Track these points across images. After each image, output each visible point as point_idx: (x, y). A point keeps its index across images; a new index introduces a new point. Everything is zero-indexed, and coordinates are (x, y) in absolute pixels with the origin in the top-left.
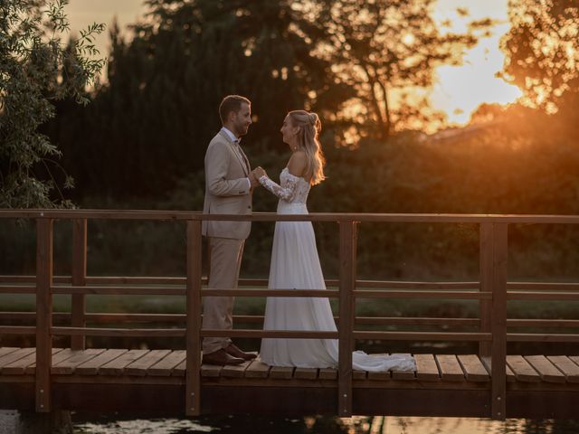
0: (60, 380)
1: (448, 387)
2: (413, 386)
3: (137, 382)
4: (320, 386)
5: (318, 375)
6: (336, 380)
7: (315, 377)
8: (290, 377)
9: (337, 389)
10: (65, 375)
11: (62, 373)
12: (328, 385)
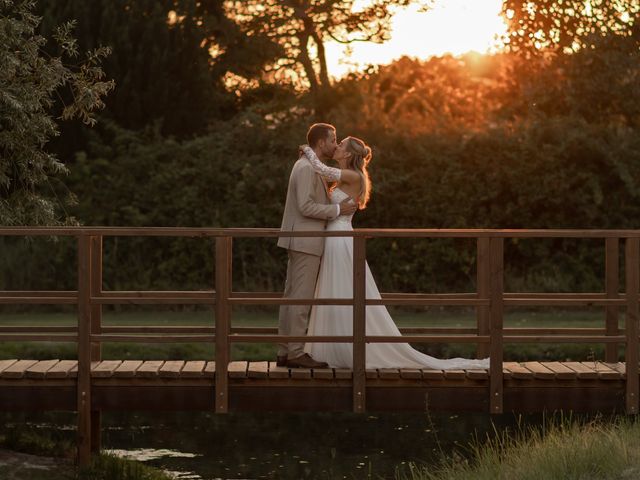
0: (99, 383)
1: (452, 385)
2: (420, 385)
3: (170, 384)
4: (335, 385)
5: (334, 376)
6: (351, 380)
7: (332, 377)
8: (310, 377)
9: (352, 388)
10: (105, 378)
11: (102, 376)
12: (342, 385)
